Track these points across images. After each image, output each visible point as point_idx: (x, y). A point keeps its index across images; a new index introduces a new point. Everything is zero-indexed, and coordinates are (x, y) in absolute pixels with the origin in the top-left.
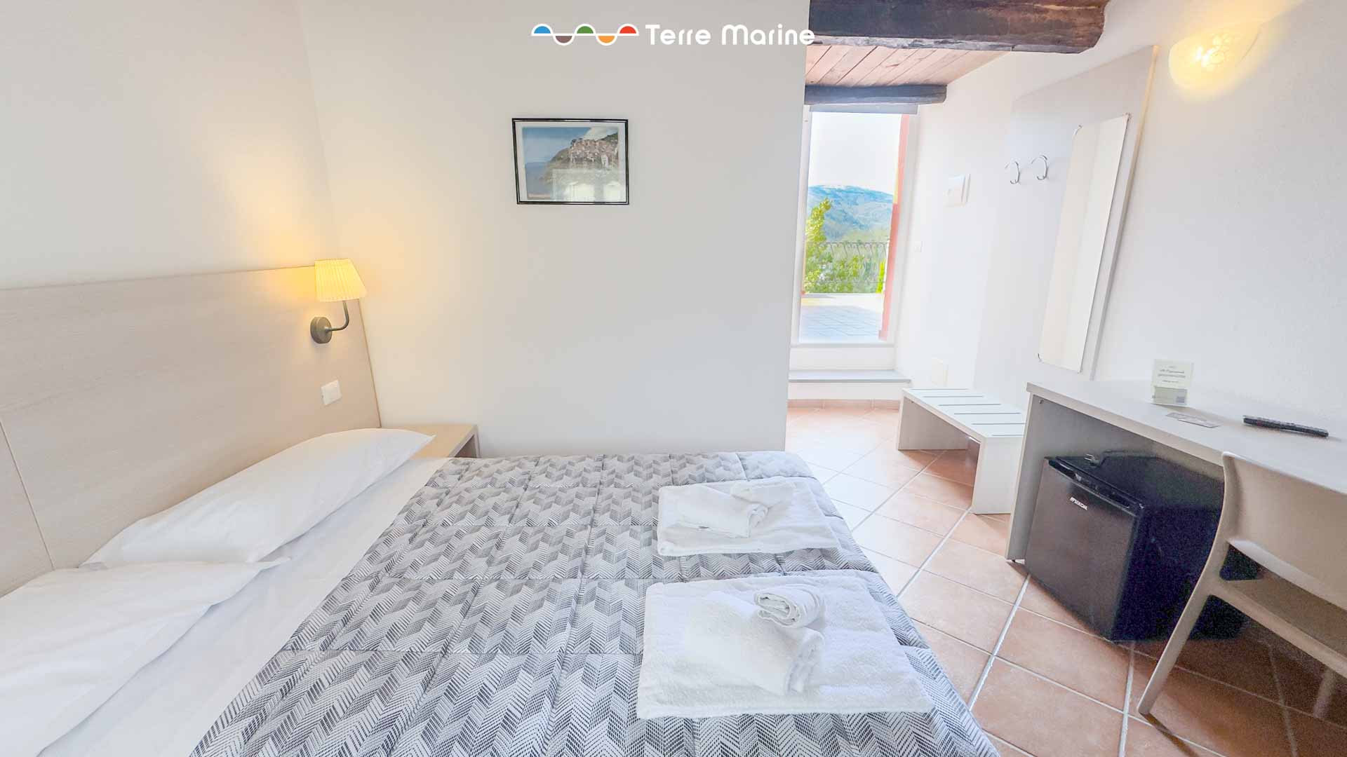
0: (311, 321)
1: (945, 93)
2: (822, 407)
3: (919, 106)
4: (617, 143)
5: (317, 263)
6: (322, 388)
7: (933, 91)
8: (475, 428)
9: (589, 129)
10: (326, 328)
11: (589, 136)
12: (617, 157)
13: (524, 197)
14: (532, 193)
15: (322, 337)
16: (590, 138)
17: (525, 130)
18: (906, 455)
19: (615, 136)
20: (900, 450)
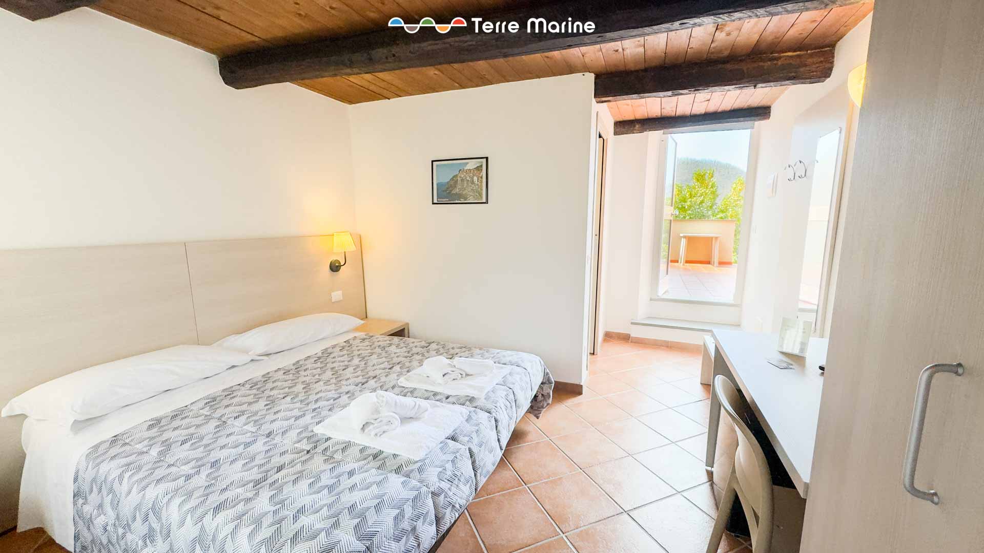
0: (331, 260)
1: (770, 112)
2: (668, 347)
3: (756, 123)
4: (482, 170)
5: (335, 234)
6: (332, 293)
7: (762, 112)
8: (408, 324)
9: (468, 163)
10: (337, 264)
11: (468, 167)
12: (482, 177)
13: (435, 201)
14: (440, 198)
15: (335, 269)
16: (468, 168)
17: (437, 166)
18: (704, 387)
19: (481, 166)
20: (701, 384)
